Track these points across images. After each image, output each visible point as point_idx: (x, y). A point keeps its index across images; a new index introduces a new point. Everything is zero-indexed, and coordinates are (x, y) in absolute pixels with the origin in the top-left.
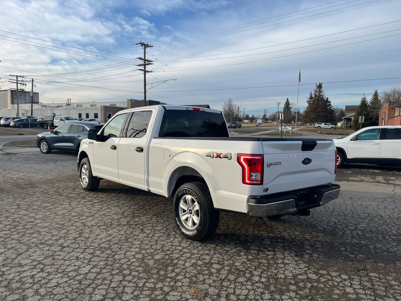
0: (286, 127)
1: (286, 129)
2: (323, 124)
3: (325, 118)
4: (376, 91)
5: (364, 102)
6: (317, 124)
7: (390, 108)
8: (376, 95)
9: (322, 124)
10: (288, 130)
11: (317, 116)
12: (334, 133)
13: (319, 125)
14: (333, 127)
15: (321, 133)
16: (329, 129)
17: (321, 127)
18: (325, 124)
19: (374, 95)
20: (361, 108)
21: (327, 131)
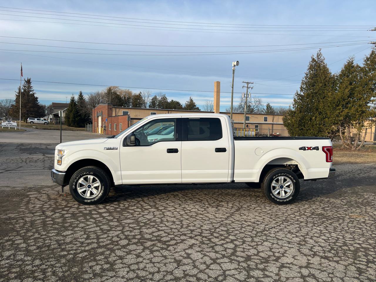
0: (11, 123)
1: (10, 125)
2: (36, 119)
3: (36, 114)
4: (81, 92)
5: (73, 100)
6: (29, 119)
7: (108, 108)
8: (81, 95)
9: (34, 119)
10: (13, 126)
11: (27, 111)
12: (49, 128)
13: (31, 120)
14: (46, 123)
15: (37, 128)
16: (42, 124)
17: (34, 122)
18: (37, 120)
19: (79, 95)
20: (71, 106)
21: (42, 126)
